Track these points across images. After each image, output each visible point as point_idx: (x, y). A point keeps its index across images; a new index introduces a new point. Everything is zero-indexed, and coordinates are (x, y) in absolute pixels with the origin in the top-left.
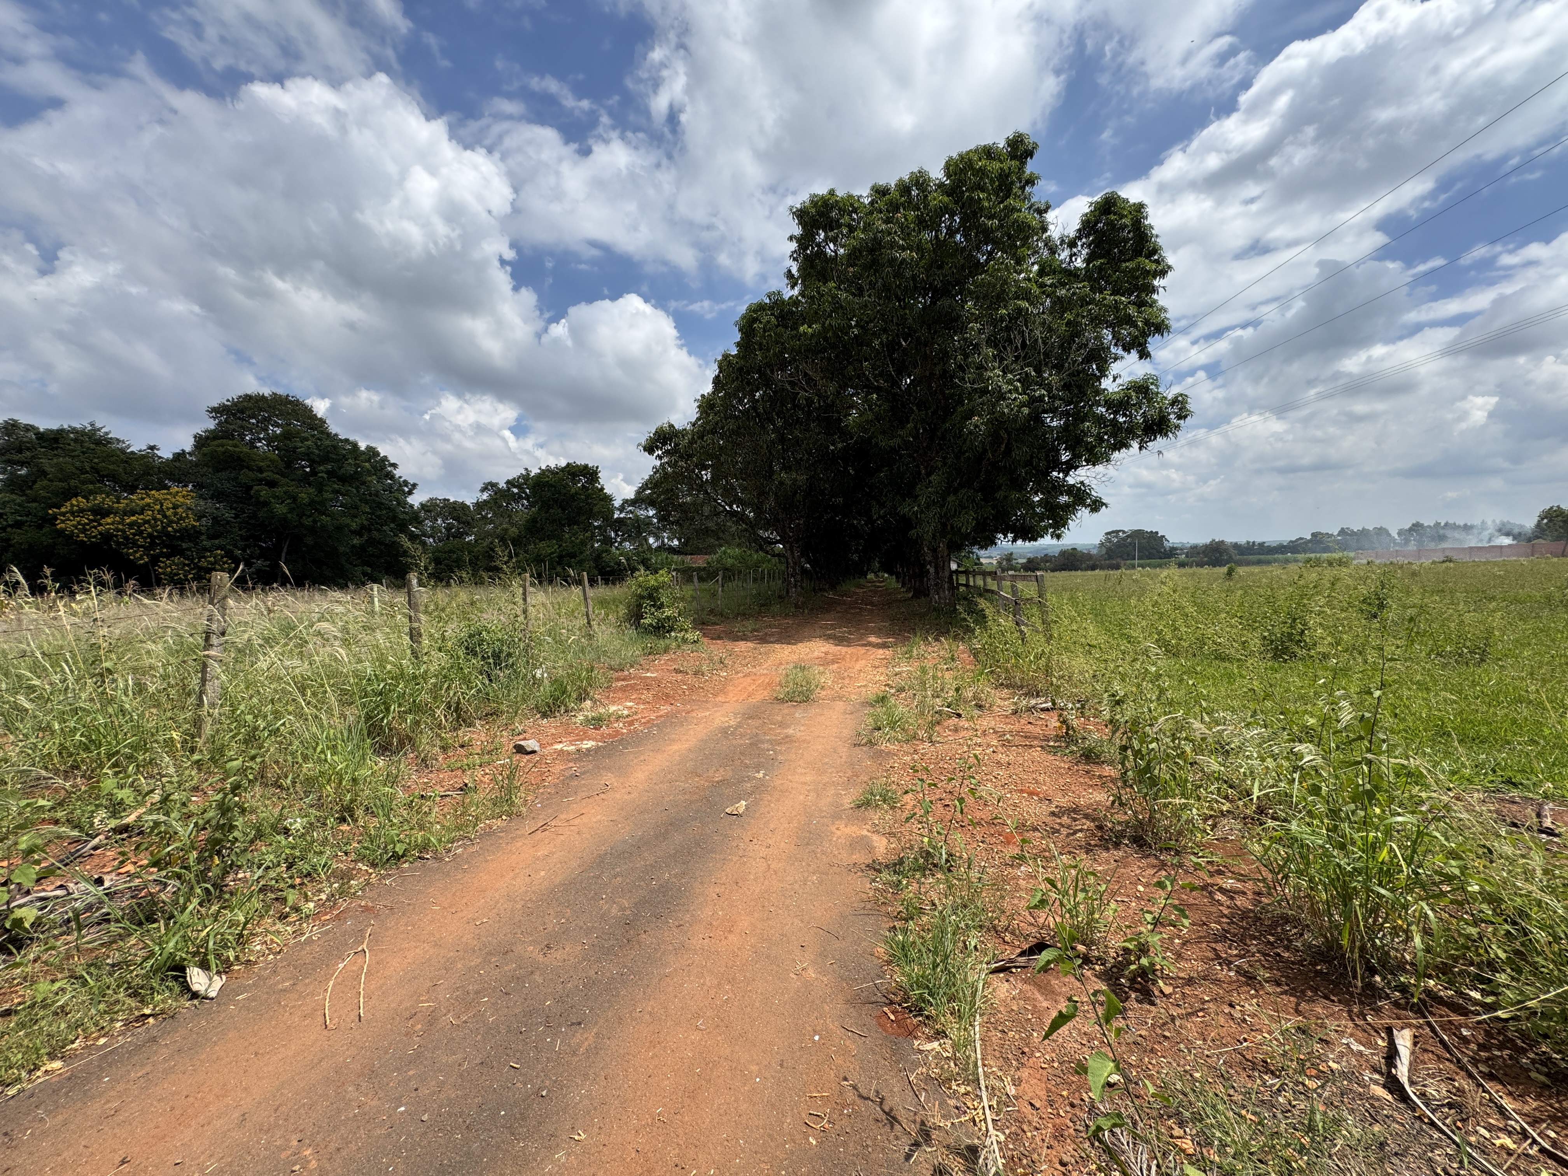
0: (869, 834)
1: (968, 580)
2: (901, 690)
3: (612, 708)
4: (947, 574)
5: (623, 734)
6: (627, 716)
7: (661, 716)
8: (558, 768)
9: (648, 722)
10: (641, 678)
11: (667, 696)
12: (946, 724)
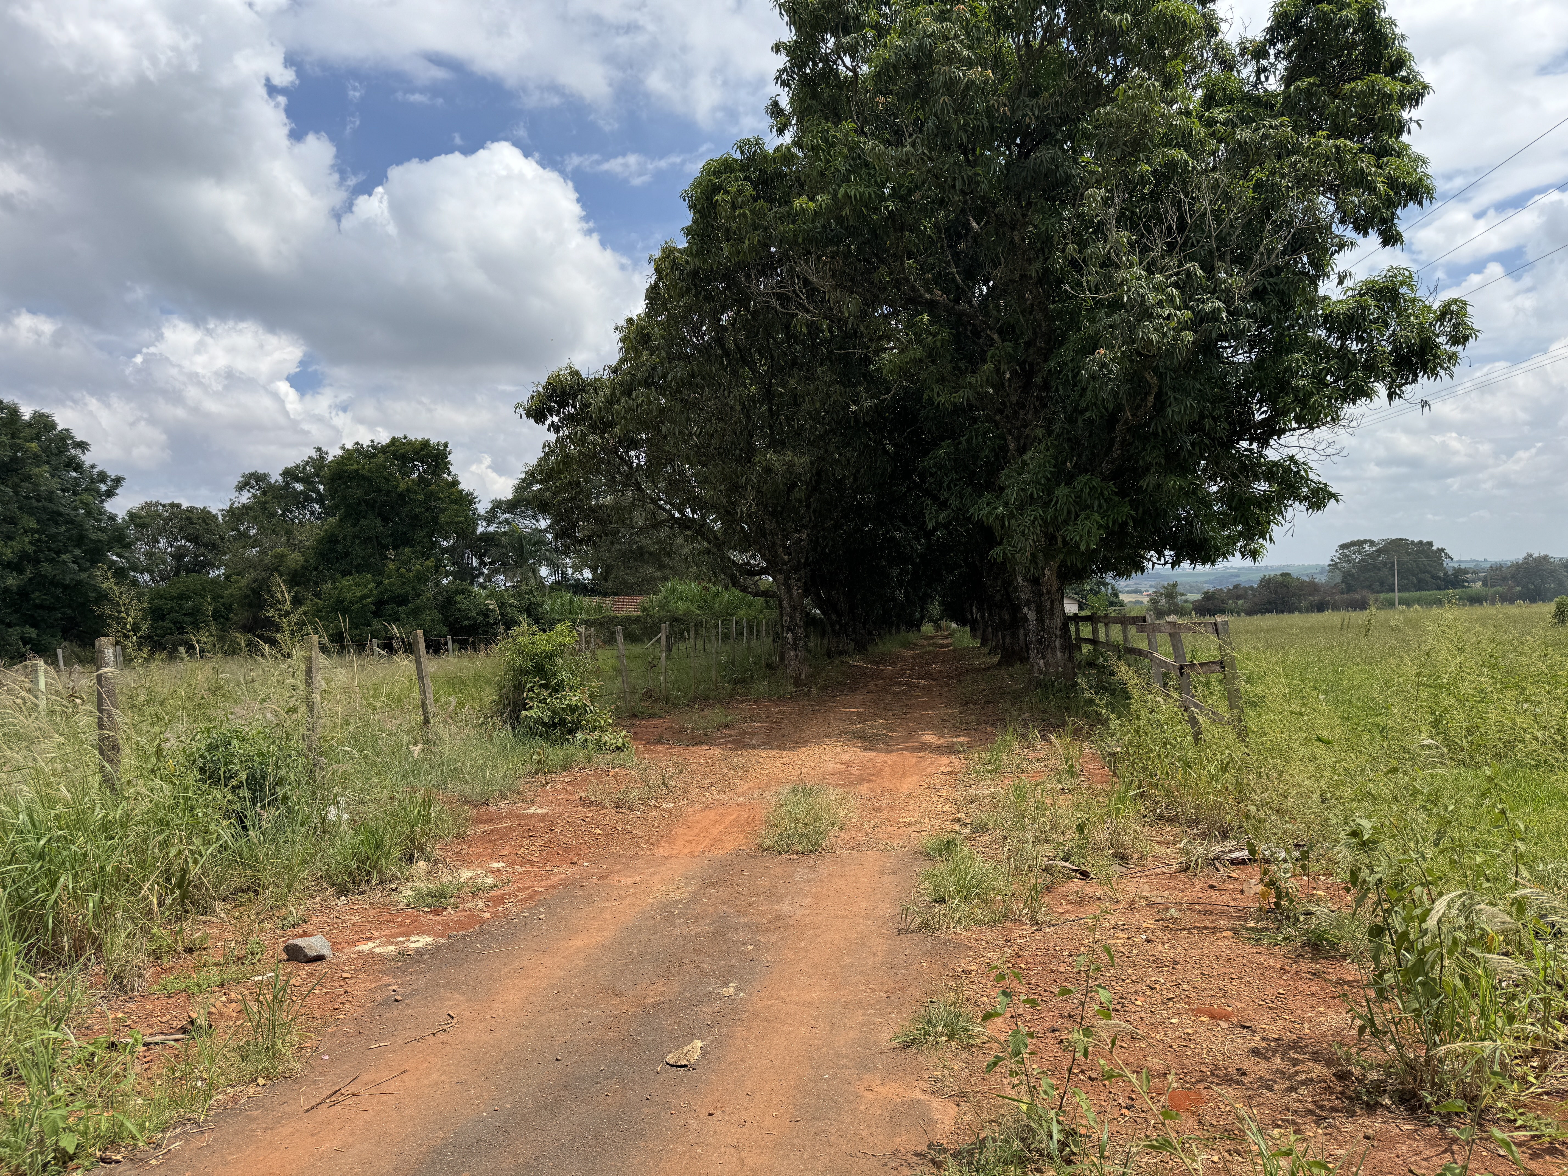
0: (924, 1097)
1: (1095, 631)
2: (981, 829)
3: (466, 874)
4: (1058, 622)
5: (484, 920)
6: (493, 888)
7: (553, 886)
8: (363, 986)
9: (531, 897)
10: (520, 817)
11: (567, 848)
12: (1061, 890)
